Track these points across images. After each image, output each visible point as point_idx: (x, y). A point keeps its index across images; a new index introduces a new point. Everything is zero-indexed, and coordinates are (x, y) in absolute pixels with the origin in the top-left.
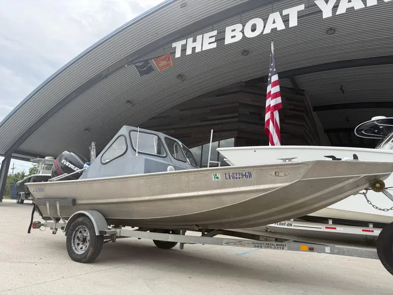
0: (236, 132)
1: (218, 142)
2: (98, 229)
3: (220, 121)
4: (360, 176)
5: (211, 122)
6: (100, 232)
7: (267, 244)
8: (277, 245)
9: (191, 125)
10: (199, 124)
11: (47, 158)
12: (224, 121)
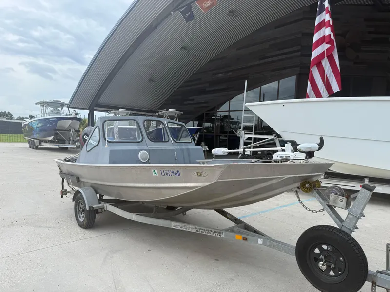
0: (298, 69)
1: (277, 82)
2: (88, 205)
3: (280, 57)
4: (284, 177)
5: (270, 60)
6: (90, 207)
7: (207, 230)
8: (215, 232)
9: (249, 64)
10: (258, 62)
11: (120, 110)
12: (284, 57)
